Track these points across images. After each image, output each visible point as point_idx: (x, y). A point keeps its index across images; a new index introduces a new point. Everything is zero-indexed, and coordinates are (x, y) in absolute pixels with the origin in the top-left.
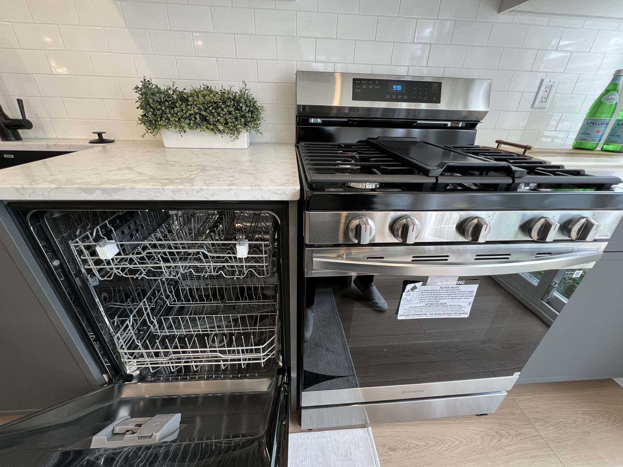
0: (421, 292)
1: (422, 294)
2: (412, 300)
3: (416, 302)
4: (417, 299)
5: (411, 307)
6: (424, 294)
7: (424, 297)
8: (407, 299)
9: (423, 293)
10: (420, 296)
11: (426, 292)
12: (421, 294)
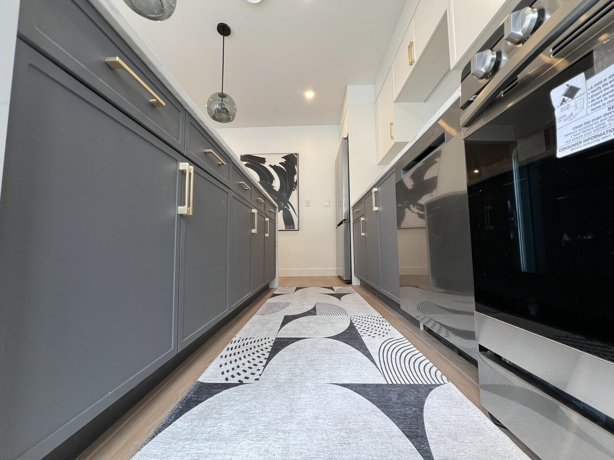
0: (589, 92)
1: (594, 93)
2: (574, 114)
3: (584, 113)
4: (585, 107)
5: (577, 128)
6: (597, 92)
7: (600, 97)
8: (565, 116)
9: (594, 91)
10: (590, 100)
11: (601, 85)
12: (591, 94)
